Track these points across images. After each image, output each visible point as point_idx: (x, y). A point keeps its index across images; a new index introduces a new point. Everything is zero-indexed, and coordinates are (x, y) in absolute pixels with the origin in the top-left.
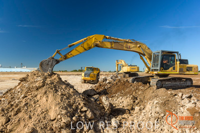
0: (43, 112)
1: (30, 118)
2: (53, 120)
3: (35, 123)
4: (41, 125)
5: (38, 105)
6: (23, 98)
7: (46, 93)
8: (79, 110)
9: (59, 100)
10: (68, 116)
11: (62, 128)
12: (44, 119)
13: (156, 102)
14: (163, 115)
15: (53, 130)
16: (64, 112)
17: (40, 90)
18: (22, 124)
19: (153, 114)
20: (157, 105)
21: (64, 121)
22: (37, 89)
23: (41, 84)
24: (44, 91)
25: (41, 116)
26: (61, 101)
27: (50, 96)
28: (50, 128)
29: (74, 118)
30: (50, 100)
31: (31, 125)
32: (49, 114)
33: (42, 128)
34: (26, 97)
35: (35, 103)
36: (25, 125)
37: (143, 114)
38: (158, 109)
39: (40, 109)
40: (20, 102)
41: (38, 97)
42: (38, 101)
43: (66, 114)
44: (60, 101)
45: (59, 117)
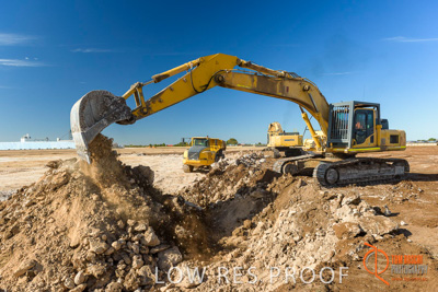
0: (58, 233)
1: (33, 242)
2: (74, 248)
3: (39, 252)
4: (50, 255)
5: (51, 220)
6: (28, 206)
7: (68, 196)
8: (130, 229)
9: (90, 209)
10: (102, 240)
11: (87, 261)
12: (58, 245)
13: (291, 212)
14: (297, 238)
15: (72, 265)
16: (95, 232)
17: (59, 191)
18: (17, 254)
19: (280, 237)
20: (293, 219)
21: (92, 249)
22: (55, 189)
23: (61, 180)
24: (65, 193)
25: (53, 240)
26: (96, 211)
27: (76, 201)
28: (68, 262)
29: (114, 244)
30: (73, 211)
31: (32, 257)
32: (69, 235)
33: (50, 262)
34: (34, 204)
35: (46, 215)
36: (22, 256)
37: (265, 236)
38: (293, 227)
39: (53, 227)
40: (20, 214)
41: (54, 204)
42: (52, 212)
43: (99, 236)
44: (93, 213)
45: (85, 241)
